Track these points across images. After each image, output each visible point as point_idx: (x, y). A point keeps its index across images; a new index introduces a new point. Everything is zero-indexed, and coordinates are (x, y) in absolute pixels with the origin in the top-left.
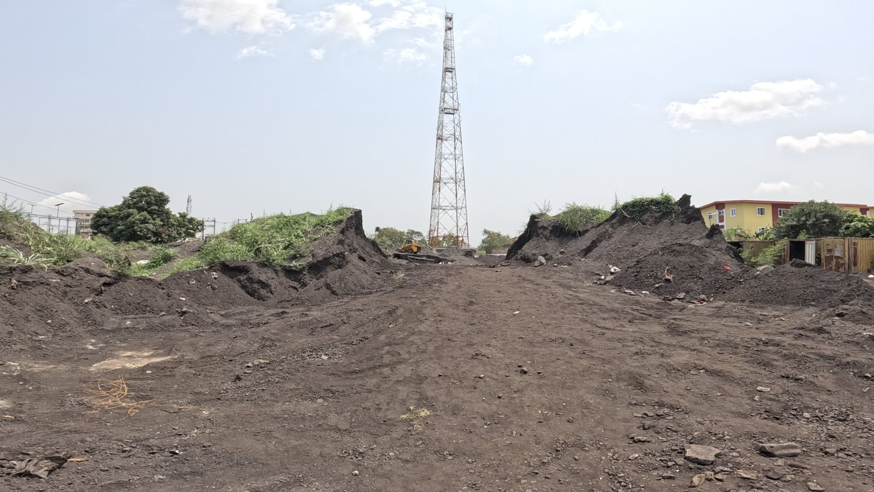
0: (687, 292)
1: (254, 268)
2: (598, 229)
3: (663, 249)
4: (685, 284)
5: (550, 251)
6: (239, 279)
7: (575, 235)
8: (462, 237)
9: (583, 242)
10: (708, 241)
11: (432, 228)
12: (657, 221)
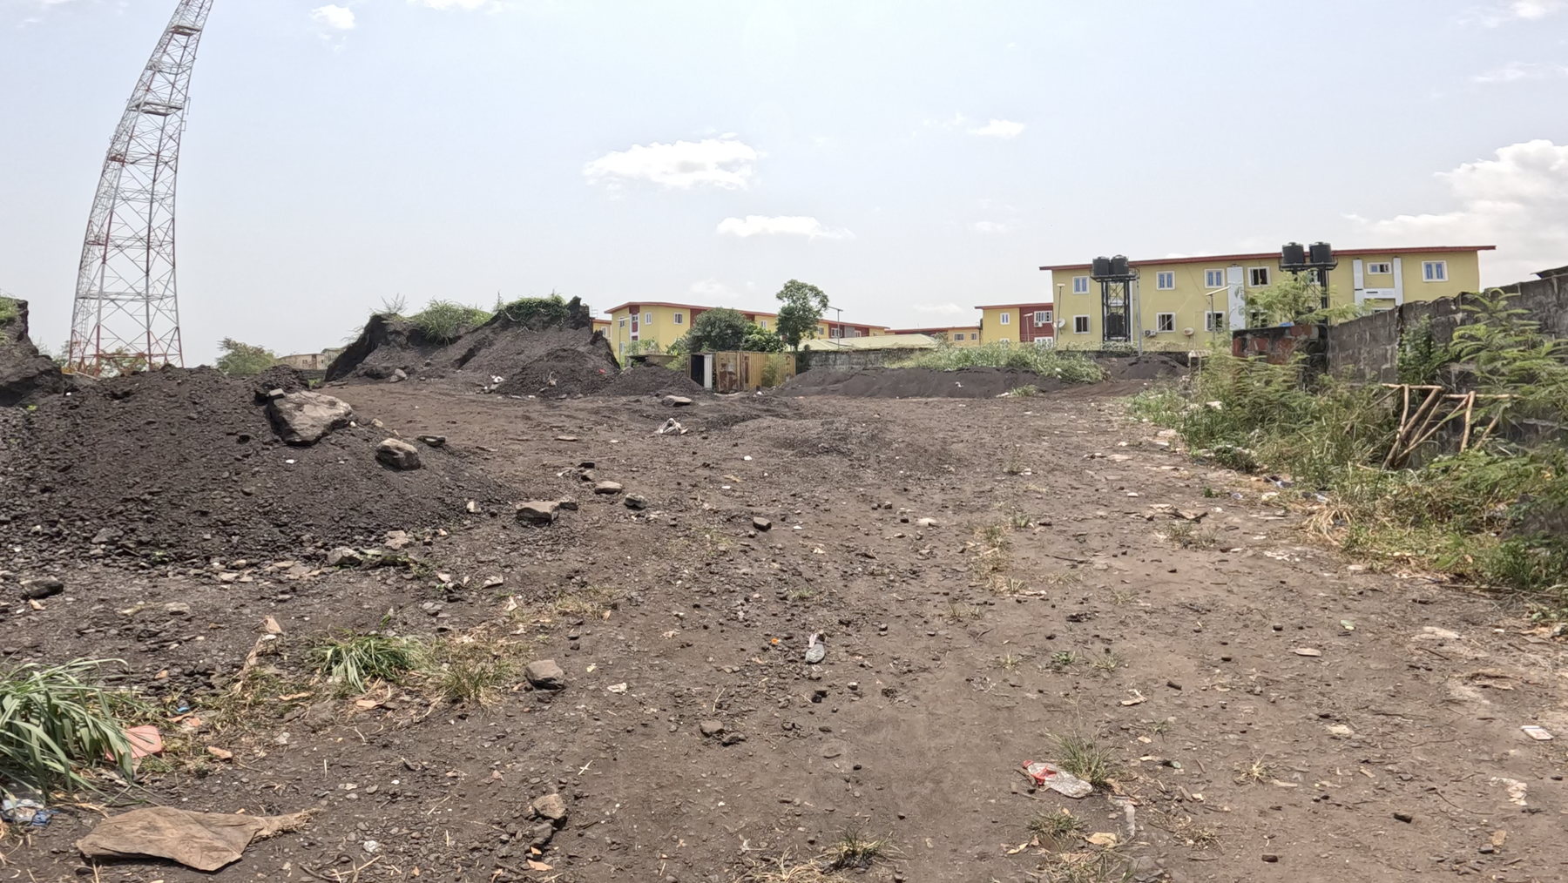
0: (568, 394)
2: (476, 334)
3: (548, 355)
4: (567, 386)
5: (409, 363)
7: (442, 342)
8: (164, 354)
10: (592, 346)
12: (546, 326)
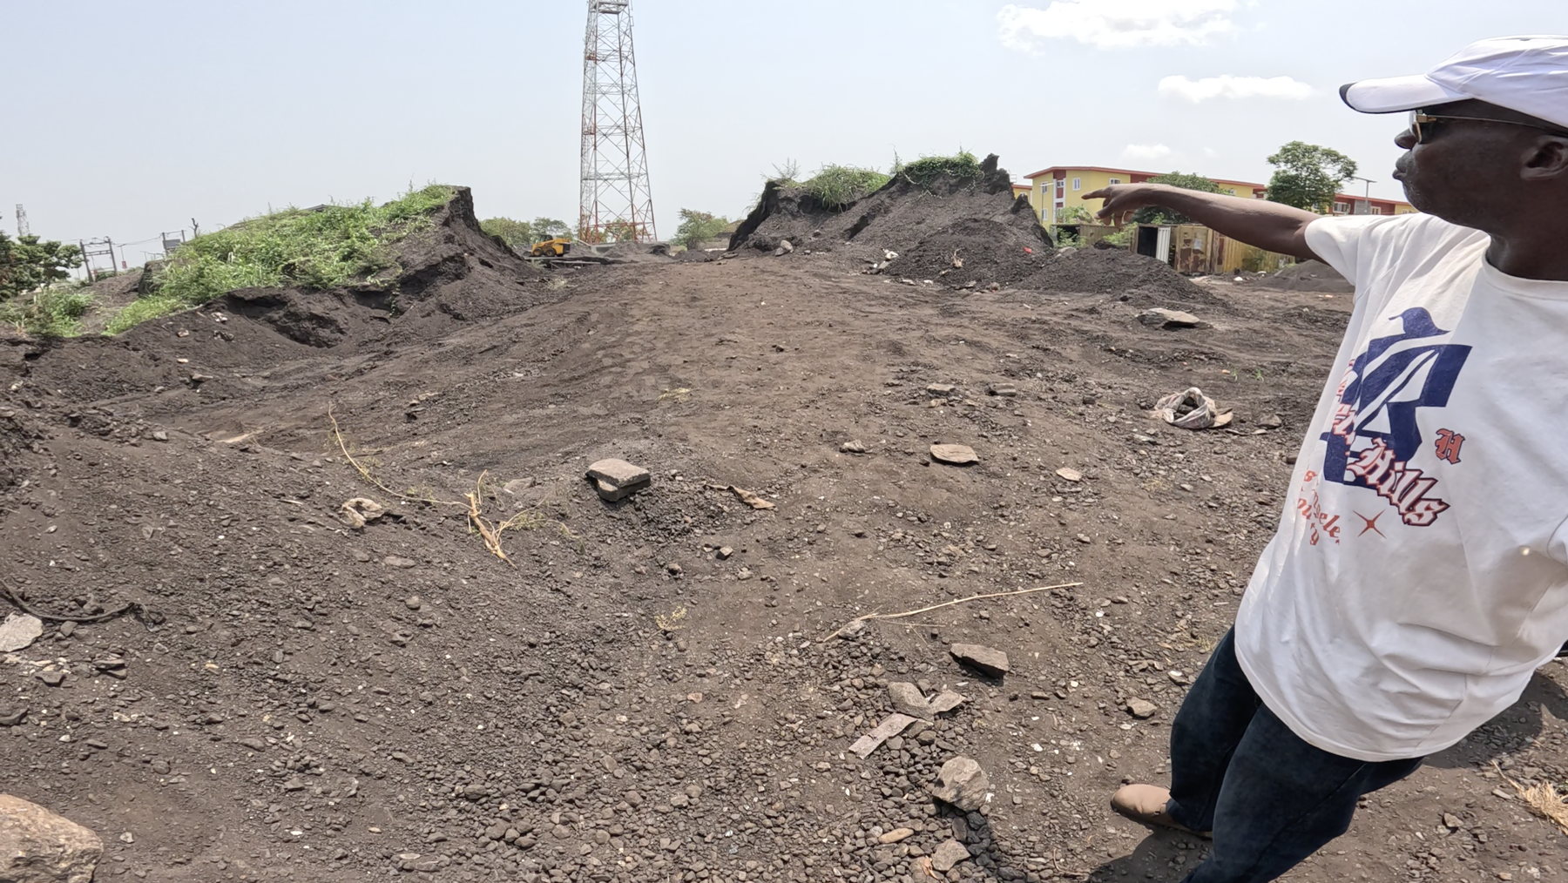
0: (979, 280)
1: (295, 296)
2: (871, 200)
3: (954, 226)
4: (977, 270)
5: (798, 233)
6: (270, 318)
7: (836, 209)
8: (643, 223)
9: (848, 220)
10: (1013, 216)
11: (586, 213)
12: (952, 190)
